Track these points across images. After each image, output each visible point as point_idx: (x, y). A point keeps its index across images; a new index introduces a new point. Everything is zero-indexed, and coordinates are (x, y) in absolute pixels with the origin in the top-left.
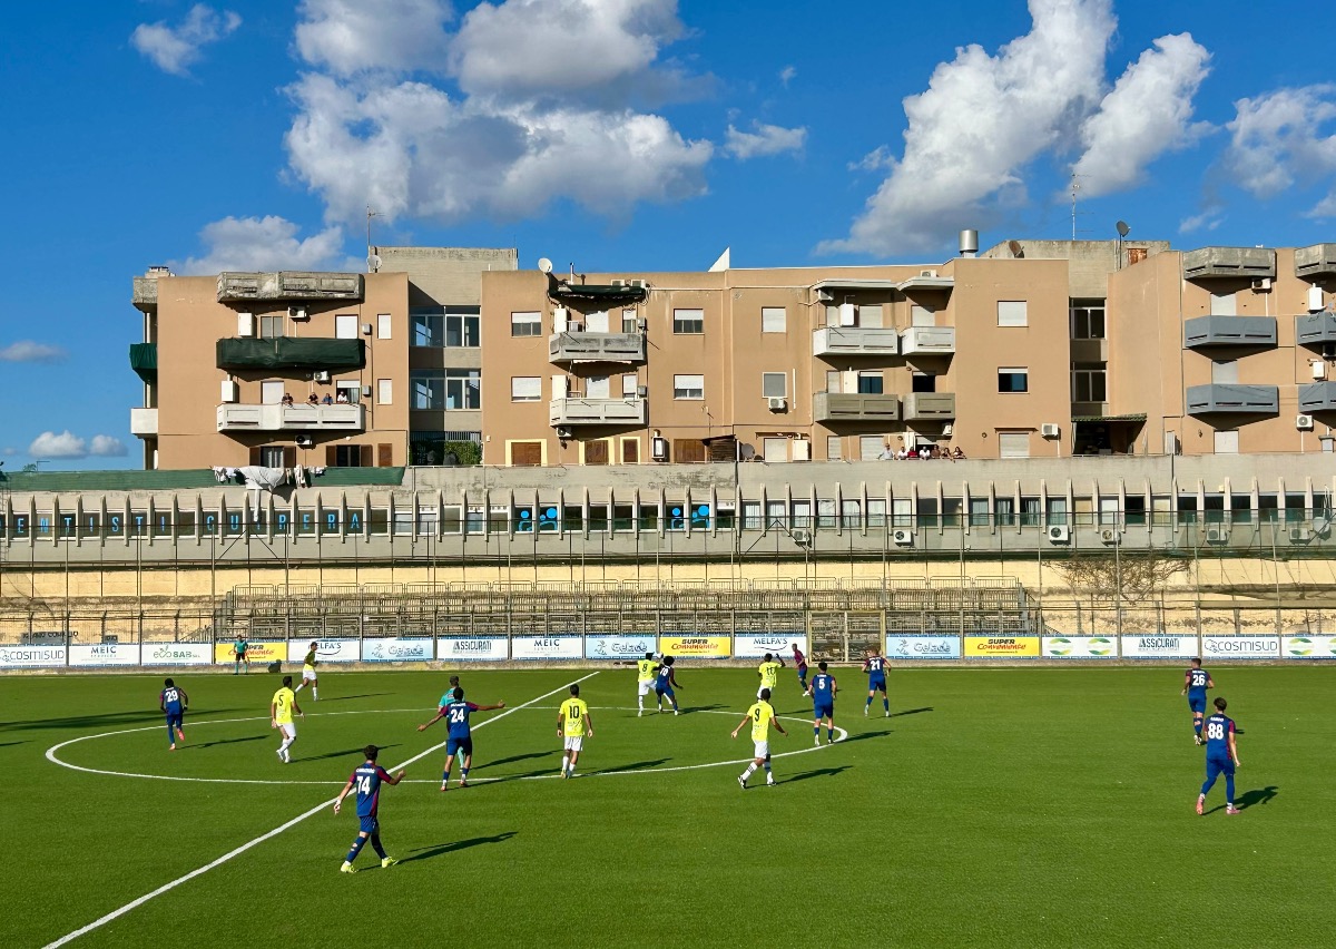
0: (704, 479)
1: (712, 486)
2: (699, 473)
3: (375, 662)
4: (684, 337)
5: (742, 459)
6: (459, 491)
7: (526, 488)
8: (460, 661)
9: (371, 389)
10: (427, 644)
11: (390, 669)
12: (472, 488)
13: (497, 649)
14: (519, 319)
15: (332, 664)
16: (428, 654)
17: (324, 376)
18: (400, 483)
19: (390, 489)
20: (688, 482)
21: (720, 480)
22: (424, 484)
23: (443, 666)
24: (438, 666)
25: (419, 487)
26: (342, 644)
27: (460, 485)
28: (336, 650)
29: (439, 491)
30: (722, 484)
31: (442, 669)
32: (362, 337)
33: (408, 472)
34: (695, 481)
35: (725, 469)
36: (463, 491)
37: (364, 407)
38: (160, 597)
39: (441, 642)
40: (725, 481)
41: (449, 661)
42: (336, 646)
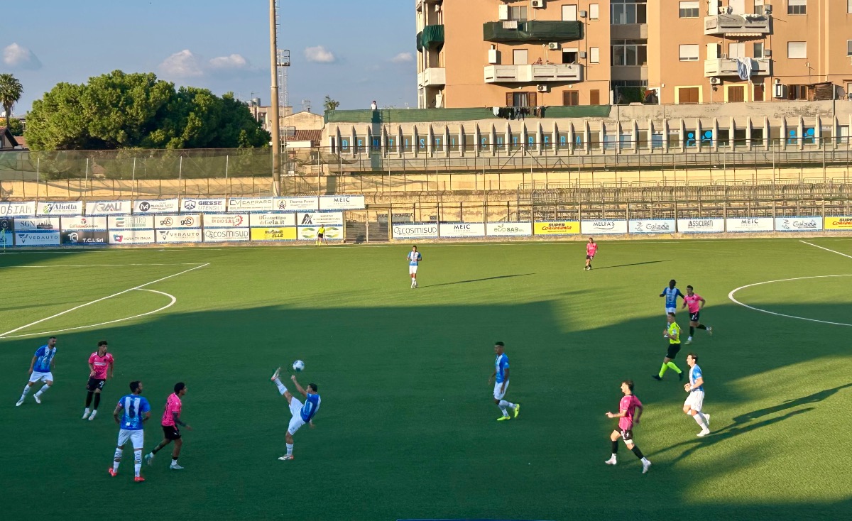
0: (811, 111)
1: (817, 115)
2: (808, 107)
3: (637, 234)
4: (794, 17)
5: (837, 97)
6: (647, 121)
7: (692, 118)
8: (693, 233)
9: (586, 54)
10: (671, 223)
11: (647, 238)
12: (655, 118)
13: (717, 225)
14: (684, 6)
15: (609, 235)
16: (672, 229)
17: (556, 45)
18: (607, 116)
19: (601, 120)
20: (801, 113)
21: (822, 112)
22: (623, 116)
23: (682, 237)
24: (678, 236)
25: (621, 119)
26: (615, 222)
27: (648, 116)
28: (612, 227)
29: (633, 121)
30: (823, 114)
31: (681, 238)
32: (579, 19)
33: (614, 109)
34: (806, 112)
35: (826, 105)
36: (650, 121)
37: (582, 67)
38: (465, 191)
39: (679, 221)
40: (825, 112)
41: (686, 233)
42: (611, 224)
